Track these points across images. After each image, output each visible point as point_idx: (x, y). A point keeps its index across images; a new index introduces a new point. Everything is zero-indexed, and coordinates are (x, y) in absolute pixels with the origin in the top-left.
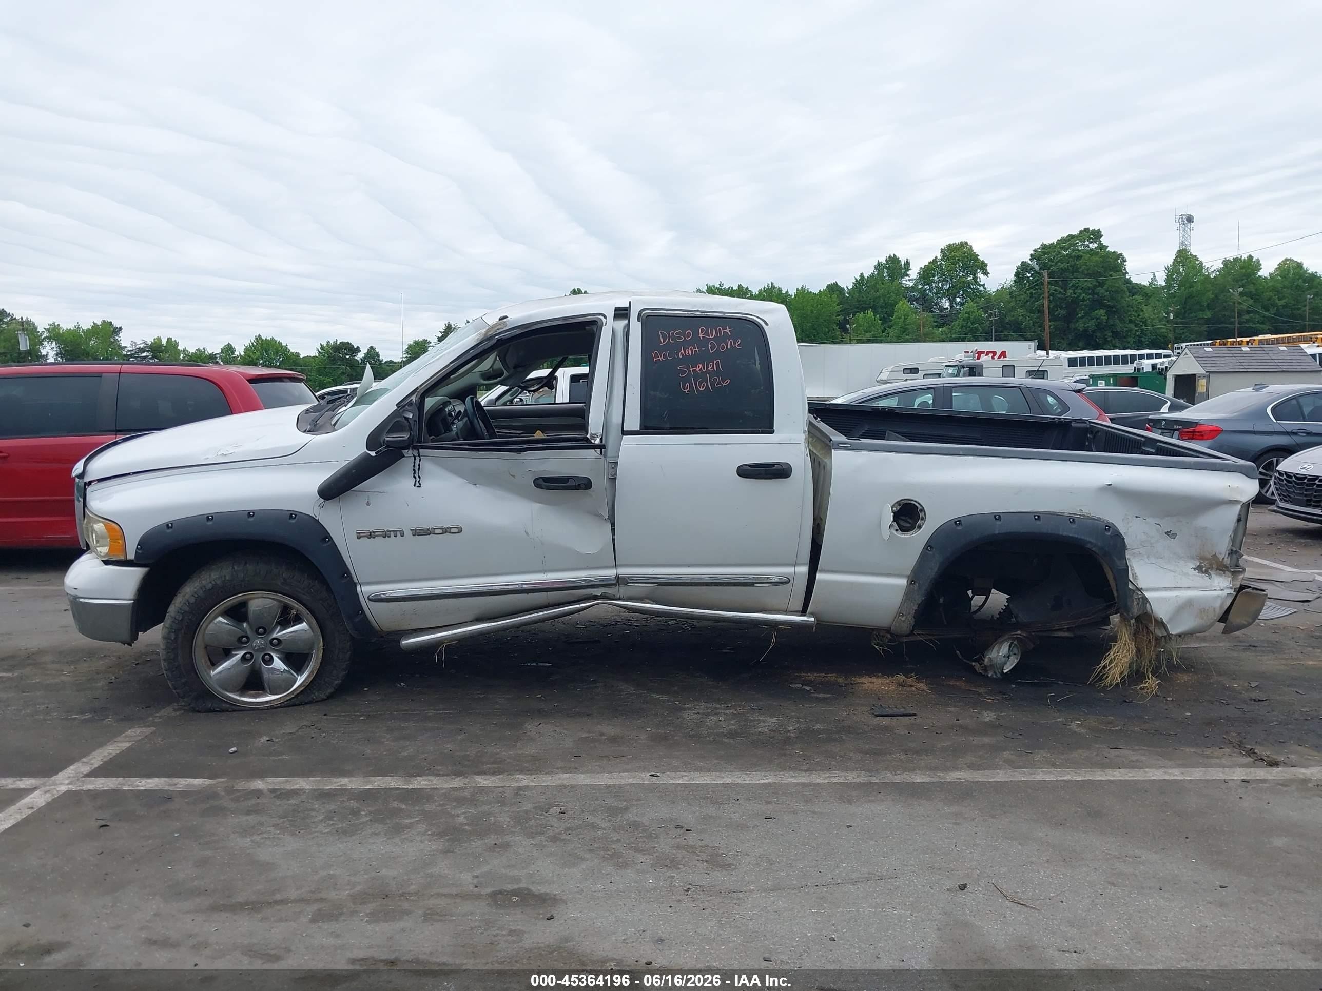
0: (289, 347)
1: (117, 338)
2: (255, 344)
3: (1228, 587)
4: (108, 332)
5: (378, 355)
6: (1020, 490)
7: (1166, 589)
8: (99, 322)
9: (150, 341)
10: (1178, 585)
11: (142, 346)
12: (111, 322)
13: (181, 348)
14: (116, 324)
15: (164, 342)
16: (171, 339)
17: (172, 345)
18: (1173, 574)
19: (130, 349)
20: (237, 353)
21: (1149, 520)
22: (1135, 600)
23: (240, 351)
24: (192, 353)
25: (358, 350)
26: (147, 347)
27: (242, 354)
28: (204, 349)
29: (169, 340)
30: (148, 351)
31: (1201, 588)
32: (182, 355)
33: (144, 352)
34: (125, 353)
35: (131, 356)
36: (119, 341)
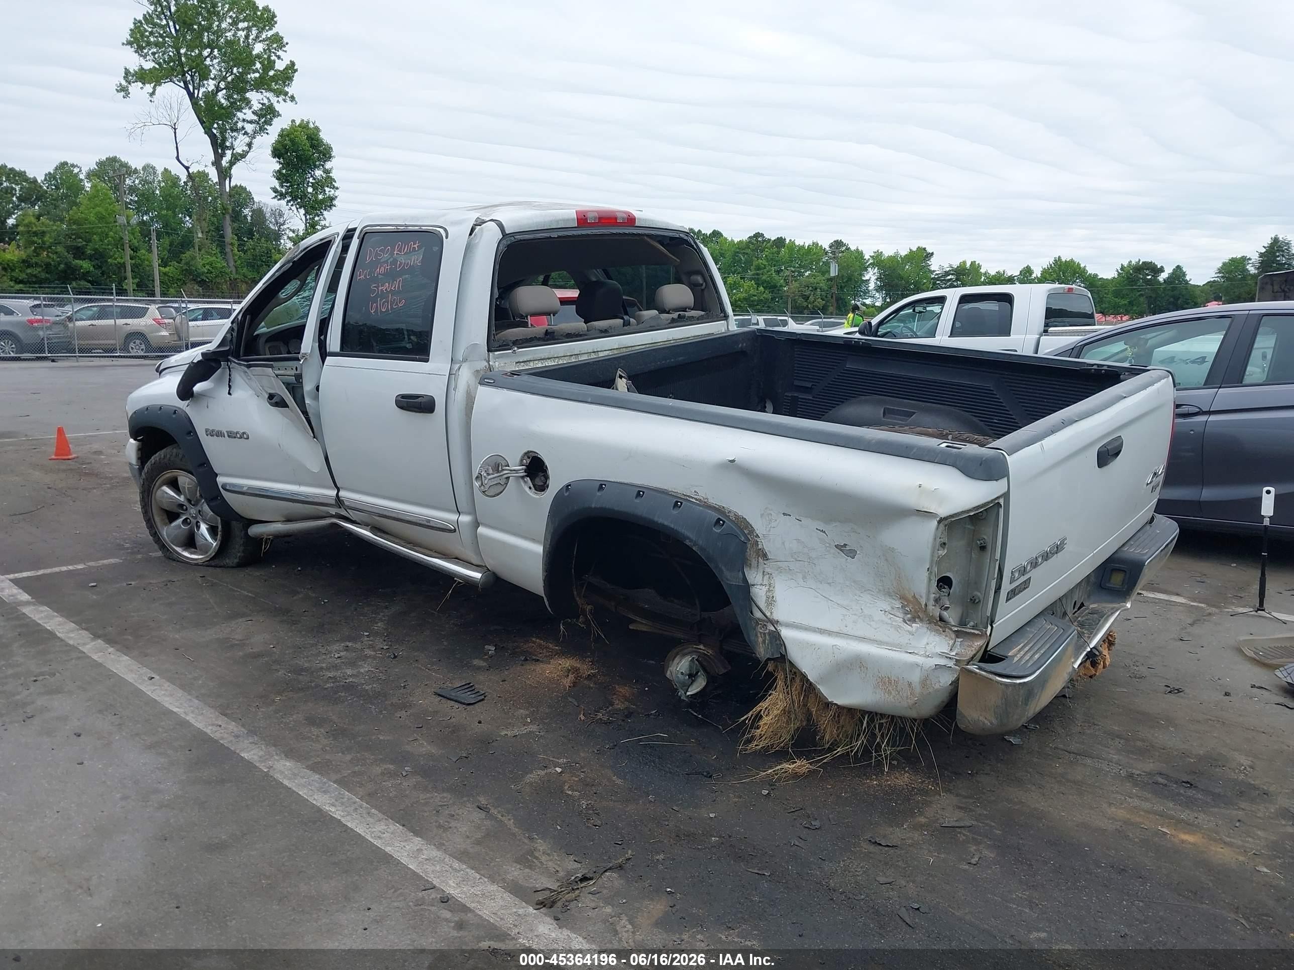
0: (1087, 269)
1: (928, 262)
2: (1053, 265)
3: (942, 655)
4: (922, 256)
5: (1184, 274)
6: (630, 456)
7: (821, 631)
8: (914, 249)
9: (956, 264)
10: (845, 630)
11: (948, 269)
12: (925, 248)
13: (983, 271)
14: (929, 250)
15: (968, 265)
16: (975, 262)
17: (975, 267)
18: (844, 612)
19: (937, 272)
20: (1034, 276)
21: (805, 521)
22: (759, 635)
23: (1037, 273)
24: (993, 276)
25: (1162, 270)
26: (952, 270)
27: (1039, 276)
28: (1004, 272)
29: (973, 263)
30: (952, 274)
31: (887, 644)
32: (983, 278)
33: (949, 275)
34: (933, 276)
35: (938, 279)
36: (930, 266)
